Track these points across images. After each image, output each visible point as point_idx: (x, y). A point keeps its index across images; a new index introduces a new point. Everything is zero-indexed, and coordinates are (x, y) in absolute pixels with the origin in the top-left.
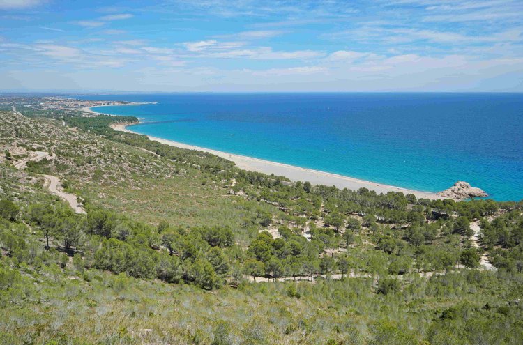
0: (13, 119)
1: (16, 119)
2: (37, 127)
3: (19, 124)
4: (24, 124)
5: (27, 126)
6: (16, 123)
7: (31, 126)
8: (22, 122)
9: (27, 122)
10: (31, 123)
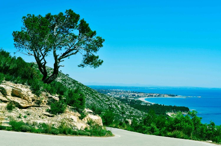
0: (107, 99)
1: (109, 100)
2: (123, 108)
3: (111, 104)
4: (114, 104)
5: (116, 106)
6: (109, 103)
7: (119, 106)
8: (113, 103)
9: (116, 103)
10: (119, 104)
